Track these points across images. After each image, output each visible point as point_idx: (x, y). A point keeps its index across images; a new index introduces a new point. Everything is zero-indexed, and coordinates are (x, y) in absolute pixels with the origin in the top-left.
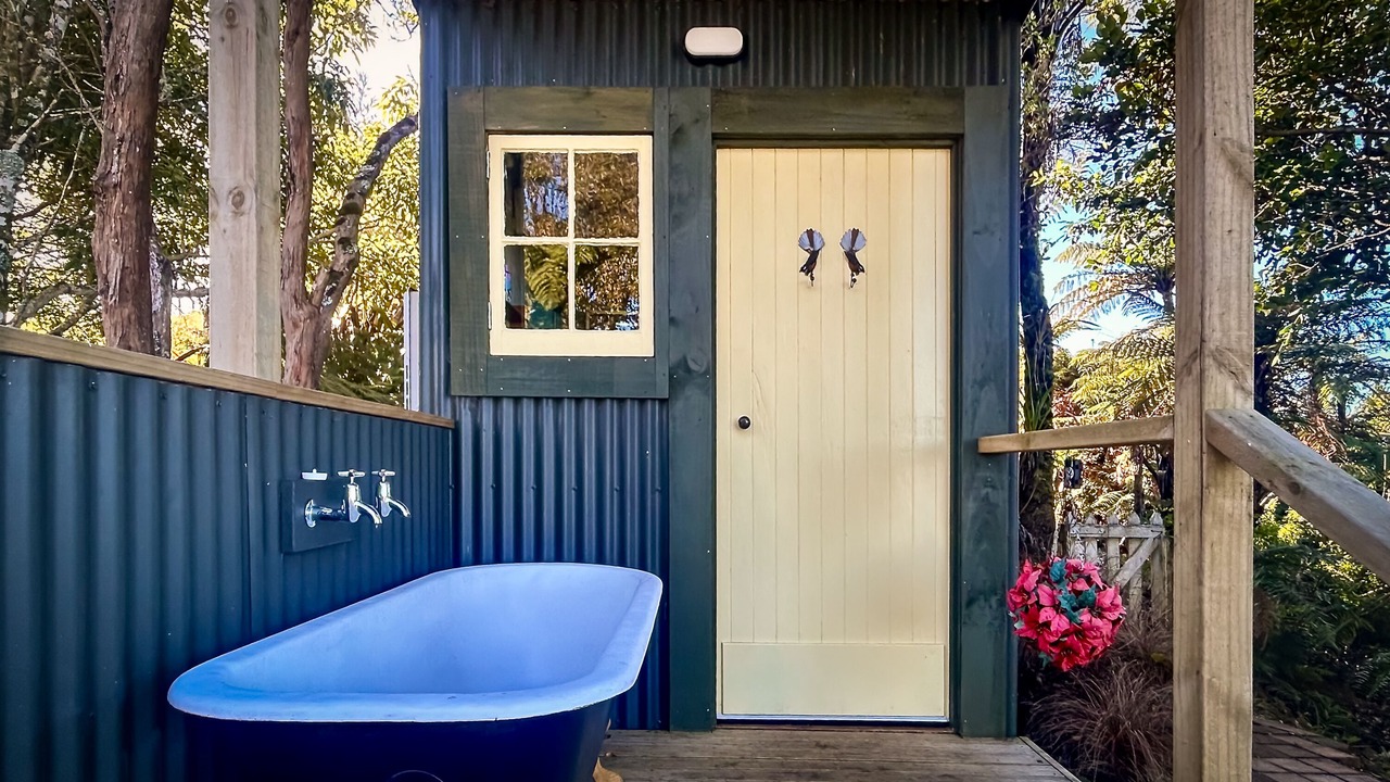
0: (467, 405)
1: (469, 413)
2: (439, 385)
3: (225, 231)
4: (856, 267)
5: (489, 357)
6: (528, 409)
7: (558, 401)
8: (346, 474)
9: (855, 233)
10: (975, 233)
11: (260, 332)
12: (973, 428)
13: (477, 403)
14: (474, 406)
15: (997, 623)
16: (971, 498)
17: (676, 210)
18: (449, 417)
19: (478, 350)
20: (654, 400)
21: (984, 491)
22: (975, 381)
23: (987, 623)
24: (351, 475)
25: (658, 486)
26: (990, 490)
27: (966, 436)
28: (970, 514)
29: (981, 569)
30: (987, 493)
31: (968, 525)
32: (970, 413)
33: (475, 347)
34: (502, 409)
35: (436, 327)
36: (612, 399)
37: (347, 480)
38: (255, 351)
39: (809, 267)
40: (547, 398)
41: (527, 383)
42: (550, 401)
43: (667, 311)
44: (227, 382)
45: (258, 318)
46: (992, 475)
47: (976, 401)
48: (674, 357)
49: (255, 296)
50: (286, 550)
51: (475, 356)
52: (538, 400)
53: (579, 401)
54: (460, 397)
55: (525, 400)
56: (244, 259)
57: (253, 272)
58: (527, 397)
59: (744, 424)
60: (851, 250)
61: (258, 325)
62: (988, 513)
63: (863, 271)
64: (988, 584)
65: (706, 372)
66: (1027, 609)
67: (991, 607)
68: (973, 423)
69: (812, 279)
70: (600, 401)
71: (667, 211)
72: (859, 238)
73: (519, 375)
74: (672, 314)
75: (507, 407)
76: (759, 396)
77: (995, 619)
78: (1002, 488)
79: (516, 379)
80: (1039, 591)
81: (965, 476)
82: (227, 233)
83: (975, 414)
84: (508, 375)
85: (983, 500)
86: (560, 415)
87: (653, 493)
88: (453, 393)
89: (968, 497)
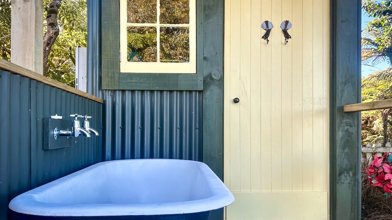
0: (109, 93)
1: (110, 97)
2: (96, 85)
3: (19, 9)
4: (287, 36)
5: (120, 73)
6: (138, 96)
7: (152, 92)
8: (74, 116)
9: (287, 22)
10: (342, 22)
11: (36, 53)
12: (341, 102)
13: (114, 92)
14: (112, 94)
15: (352, 183)
16: (340, 131)
17: (207, 12)
18: (101, 98)
19: (115, 70)
20: (196, 91)
21: (346, 128)
22: (342, 82)
23: (348, 182)
24: (76, 116)
25: (197, 126)
26: (349, 127)
27: (338, 104)
28: (340, 137)
29: (345, 160)
30: (348, 128)
31: (339, 142)
32: (340, 95)
33: (114, 69)
34: (126, 95)
35: (95, 61)
36: (177, 91)
37: (74, 118)
38: (34, 61)
39: (266, 36)
40: (147, 91)
41: (138, 84)
42: (148, 93)
43: (202, 54)
44: (25, 72)
45: (35, 47)
46: (350, 121)
47: (343, 90)
48: (206, 73)
49: (34, 37)
50: (45, 149)
51: (114, 73)
52: (142, 91)
53: (161, 91)
54: (106, 90)
55: (136, 91)
56: (29, 21)
57: (33, 27)
58: (137, 90)
59: (236, 101)
60: (285, 29)
61: (35, 50)
62: (348, 137)
63: (290, 38)
64: (349, 166)
65: (220, 80)
66: (378, 174)
67: (350, 176)
68: (341, 99)
69: (268, 41)
70: (171, 91)
71: (203, 12)
72: (289, 24)
73: (134, 81)
74: (205, 55)
75: (128, 95)
76: (243, 90)
77: (352, 181)
78: (354, 126)
79: (133, 82)
80: (383, 167)
81: (338, 121)
82: (21, 10)
83: (342, 96)
84: (129, 81)
85: (346, 131)
86: (153, 98)
87: (195, 129)
88: (103, 88)
89: (339, 129)
